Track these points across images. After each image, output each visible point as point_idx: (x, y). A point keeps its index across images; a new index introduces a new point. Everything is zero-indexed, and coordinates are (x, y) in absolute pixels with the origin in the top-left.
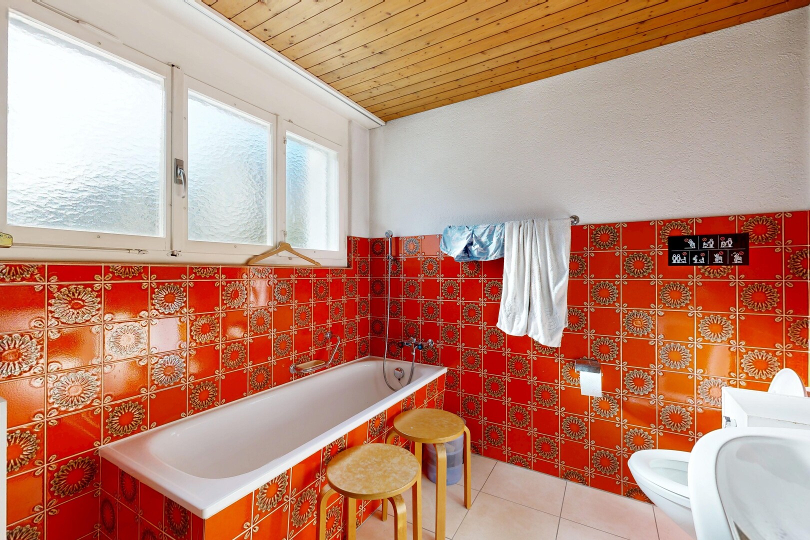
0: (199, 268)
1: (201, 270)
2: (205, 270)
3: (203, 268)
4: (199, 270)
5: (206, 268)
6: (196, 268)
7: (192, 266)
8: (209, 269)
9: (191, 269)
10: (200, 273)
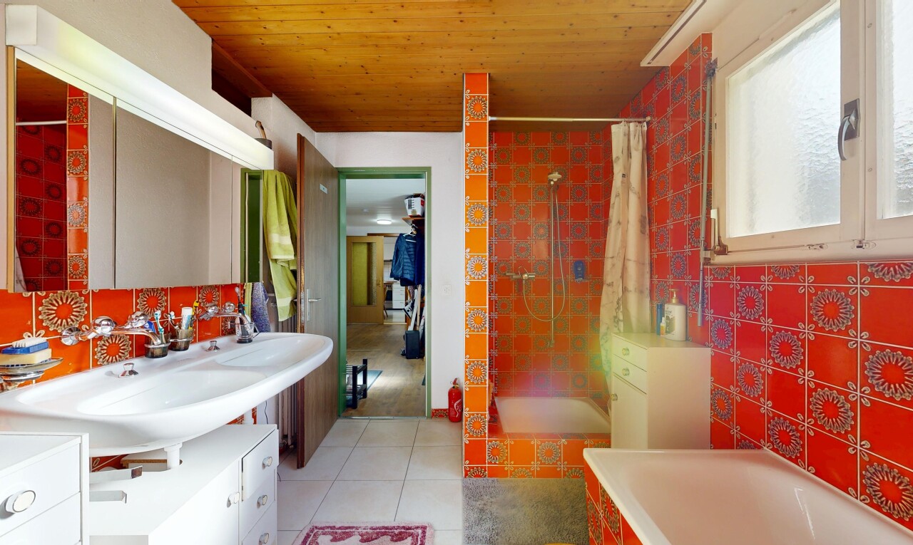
0: (878, 266)
1: (883, 269)
2: (892, 269)
3: (886, 265)
4: (880, 268)
5: (894, 265)
6: (872, 265)
7: (866, 263)
8: (900, 267)
9: (864, 267)
10: (881, 274)
